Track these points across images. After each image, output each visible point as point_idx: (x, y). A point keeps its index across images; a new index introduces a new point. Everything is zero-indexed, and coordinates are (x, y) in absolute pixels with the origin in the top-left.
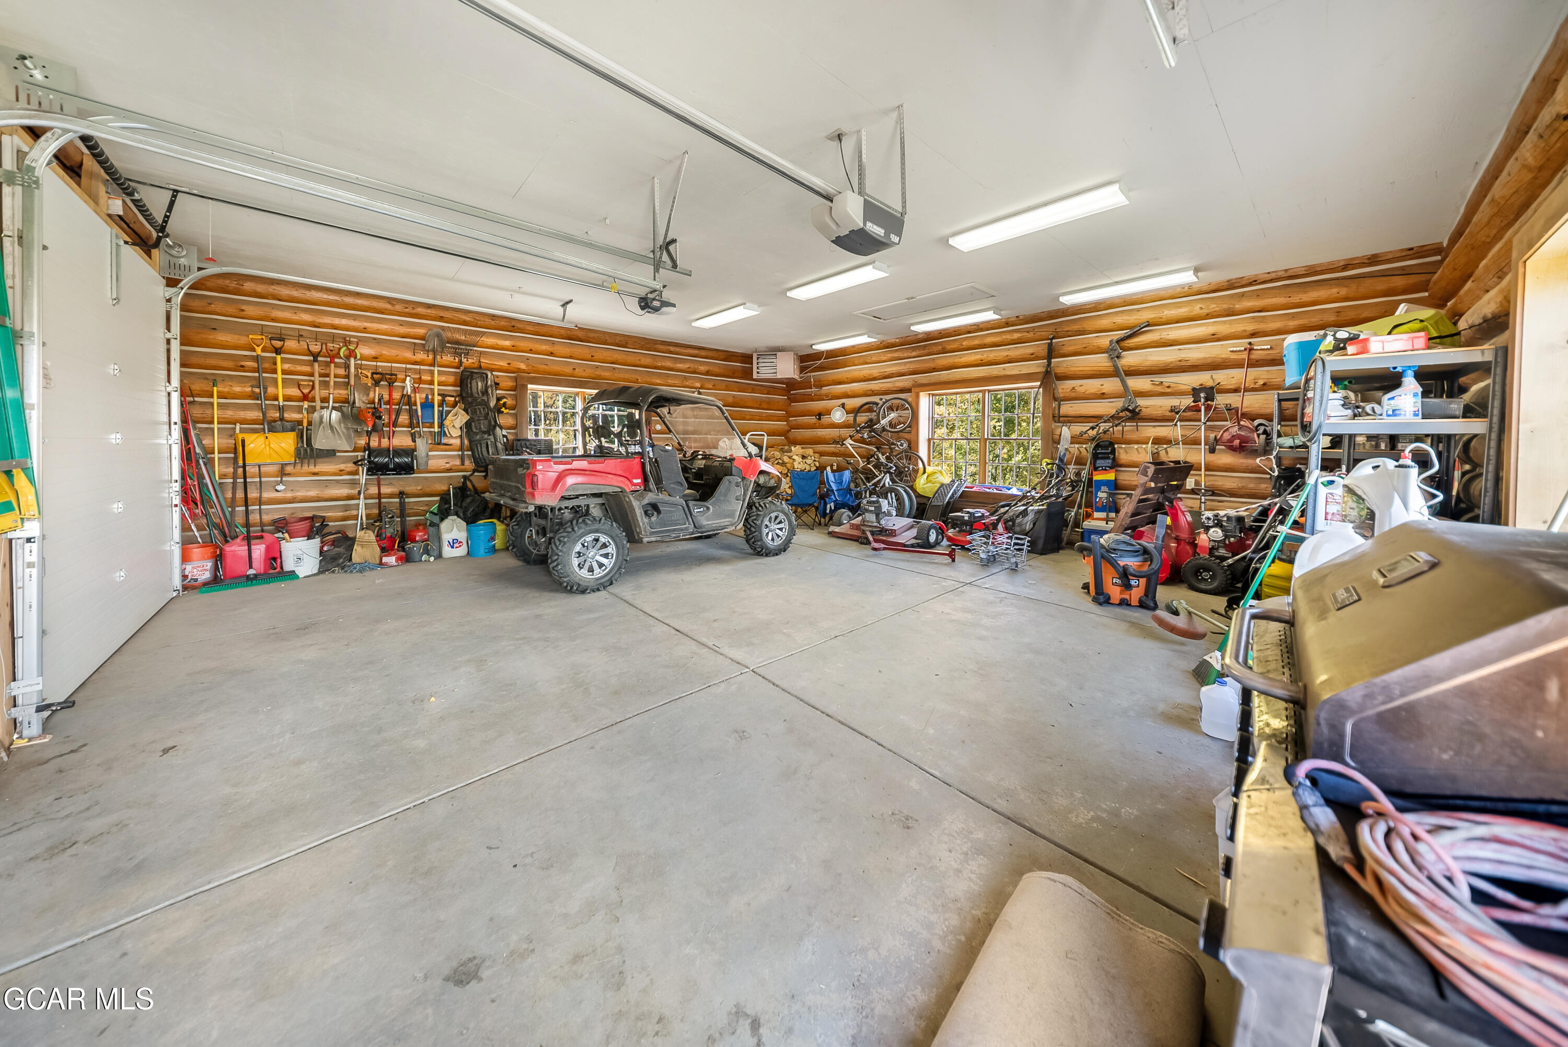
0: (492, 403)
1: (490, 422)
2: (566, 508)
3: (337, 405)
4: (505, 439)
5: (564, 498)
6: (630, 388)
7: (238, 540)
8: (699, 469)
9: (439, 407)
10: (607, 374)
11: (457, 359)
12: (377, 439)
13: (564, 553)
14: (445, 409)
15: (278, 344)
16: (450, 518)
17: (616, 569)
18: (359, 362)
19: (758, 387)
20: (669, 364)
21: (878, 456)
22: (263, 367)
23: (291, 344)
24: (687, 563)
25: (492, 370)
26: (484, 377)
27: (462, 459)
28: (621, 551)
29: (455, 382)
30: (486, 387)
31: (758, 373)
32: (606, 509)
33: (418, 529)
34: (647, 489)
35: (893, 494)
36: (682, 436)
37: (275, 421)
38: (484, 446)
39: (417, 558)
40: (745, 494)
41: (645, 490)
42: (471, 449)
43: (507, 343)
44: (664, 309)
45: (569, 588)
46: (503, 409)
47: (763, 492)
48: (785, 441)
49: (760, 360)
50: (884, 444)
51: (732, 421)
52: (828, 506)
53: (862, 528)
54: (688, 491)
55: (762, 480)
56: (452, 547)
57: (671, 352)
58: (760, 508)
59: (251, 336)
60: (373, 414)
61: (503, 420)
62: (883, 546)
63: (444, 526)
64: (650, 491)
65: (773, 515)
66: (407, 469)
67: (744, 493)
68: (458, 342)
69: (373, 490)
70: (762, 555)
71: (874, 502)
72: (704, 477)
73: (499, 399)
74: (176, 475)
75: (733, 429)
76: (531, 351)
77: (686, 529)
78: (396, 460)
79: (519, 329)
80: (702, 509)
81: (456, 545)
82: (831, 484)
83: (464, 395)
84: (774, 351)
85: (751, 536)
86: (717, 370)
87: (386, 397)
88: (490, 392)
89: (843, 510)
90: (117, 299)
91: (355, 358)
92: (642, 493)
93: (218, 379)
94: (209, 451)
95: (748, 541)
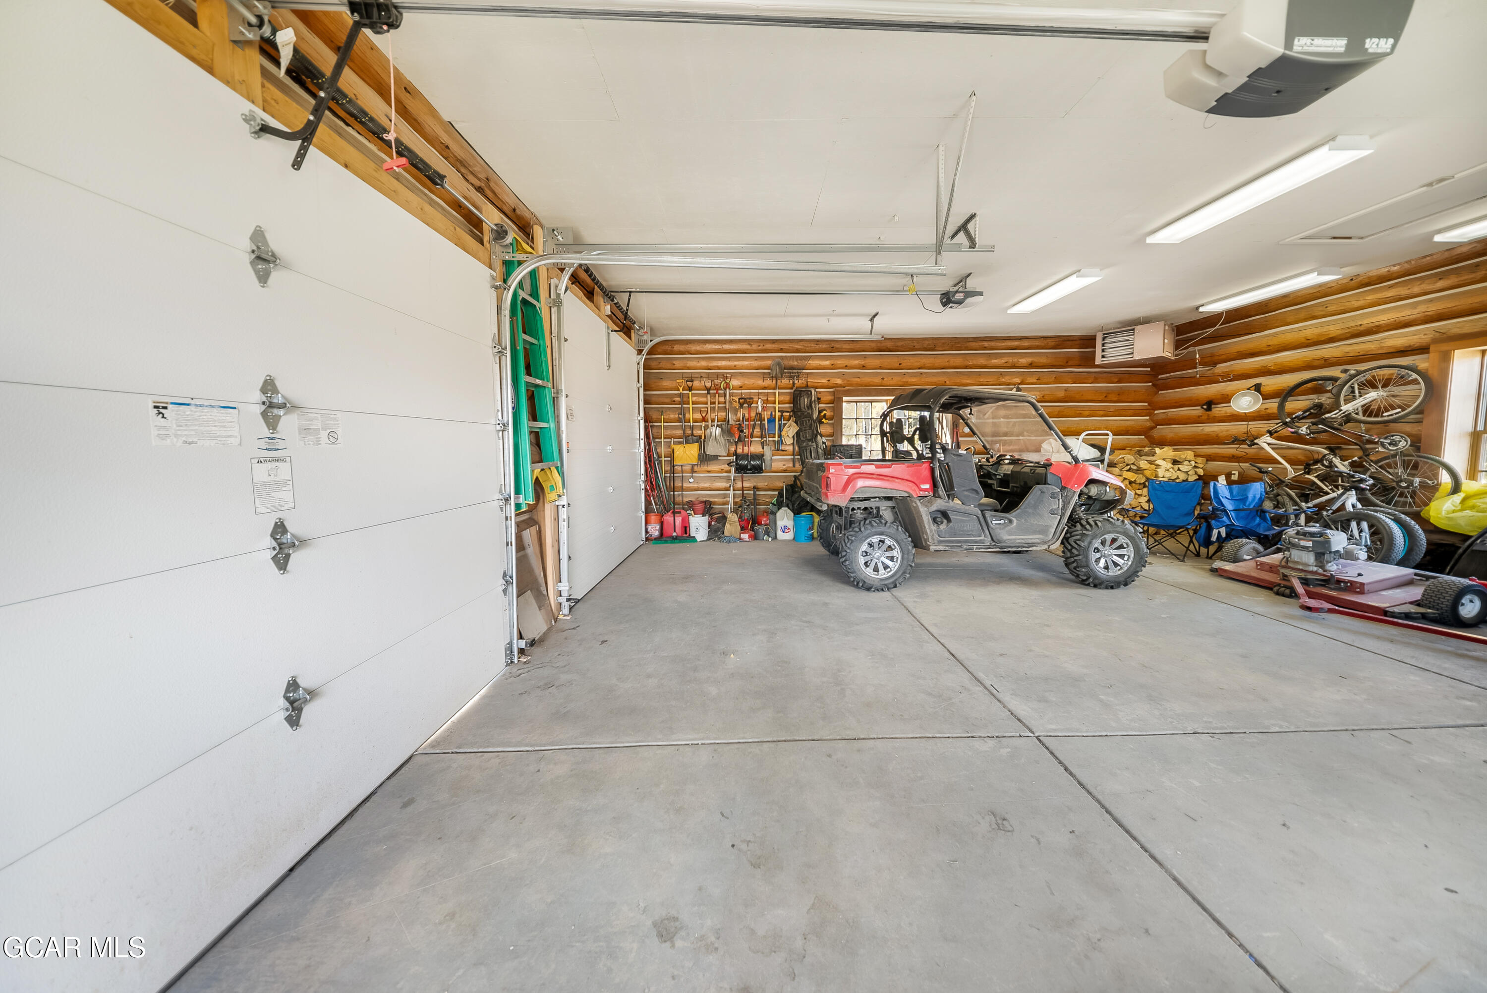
0: (815, 416)
1: (813, 431)
2: (859, 508)
3: (719, 423)
4: (824, 445)
5: (852, 500)
6: (924, 390)
7: (670, 513)
8: (1005, 475)
9: (779, 421)
10: (914, 380)
11: (791, 381)
12: (741, 447)
13: (852, 550)
14: (783, 422)
15: (690, 384)
16: (783, 508)
17: (900, 573)
18: (732, 391)
19: (1104, 375)
20: (982, 361)
21: (1331, 462)
22: (684, 400)
23: (696, 383)
24: (984, 578)
25: (816, 388)
26: (809, 394)
27: (794, 461)
28: (906, 556)
29: (790, 400)
30: (811, 403)
31: (1103, 357)
32: (896, 512)
33: (763, 515)
34: (936, 495)
35: (1365, 525)
36: (990, 439)
37: (689, 436)
38: (809, 451)
39: (761, 536)
40: (1064, 508)
41: (934, 496)
42: (800, 455)
43: (827, 363)
44: (969, 300)
45: (855, 584)
46: (824, 420)
47: (1097, 506)
48: (1146, 442)
49: (1107, 340)
50: (1348, 443)
51: (1050, 420)
52: (1215, 532)
53: (1282, 571)
54: (985, 500)
55: (1094, 490)
56: (784, 532)
57: (985, 348)
58: (1088, 527)
59: (677, 381)
60: (738, 429)
61: (824, 429)
62: (1327, 606)
63: (780, 514)
64: (939, 497)
65: (1109, 537)
66: (758, 469)
67: (1064, 506)
68: (792, 368)
69: (739, 484)
70: (1088, 585)
71: (1312, 535)
72: (1011, 485)
73: (820, 412)
74: (643, 472)
75: (1051, 428)
76: (846, 367)
77: (981, 541)
78: (752, 462)
79: (837, 349)
80: (1002, 522)
81: (786, 531)
82: (1224, 501)
83: (795, 410)
84: (1130, 326)
85: (1072, 559)
86: (1043, 360)
87: (747, 415)
88: (814, 406)
89: (1244, 540)
90: (609, 366)
91: (729, 389)
92: (931, 499)
93: (664, 410)
94: (659, 456)
95: (1067, 565)
